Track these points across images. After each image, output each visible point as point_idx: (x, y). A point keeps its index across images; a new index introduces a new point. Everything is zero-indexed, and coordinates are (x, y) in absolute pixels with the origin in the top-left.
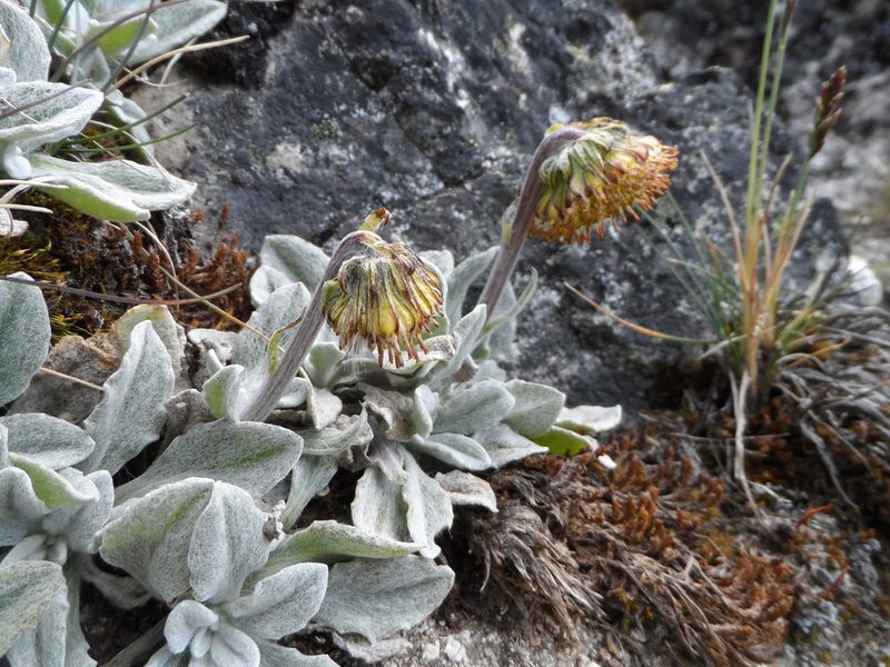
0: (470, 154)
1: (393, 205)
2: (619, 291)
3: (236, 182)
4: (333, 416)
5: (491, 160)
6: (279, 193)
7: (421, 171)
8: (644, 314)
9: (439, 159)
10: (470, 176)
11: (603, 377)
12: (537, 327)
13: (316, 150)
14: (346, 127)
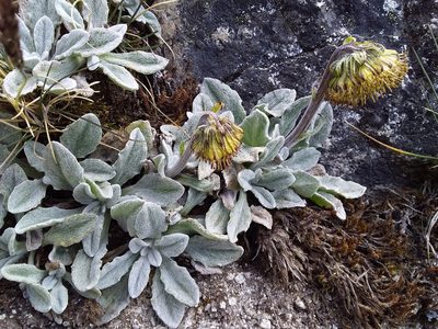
0: (320, 34)
1: (274, 60)
2: (398, 118)
3: (196, 47)
4: (209, 174)
5: (333, 37)
6: (217, 52)
7: (291, 43)
8: (413, 133)
9: (301, 36)
10: (319, 46)
11: (380, 163)
12: (344, 132)
13: (236, 31)
14: (253, 18)
